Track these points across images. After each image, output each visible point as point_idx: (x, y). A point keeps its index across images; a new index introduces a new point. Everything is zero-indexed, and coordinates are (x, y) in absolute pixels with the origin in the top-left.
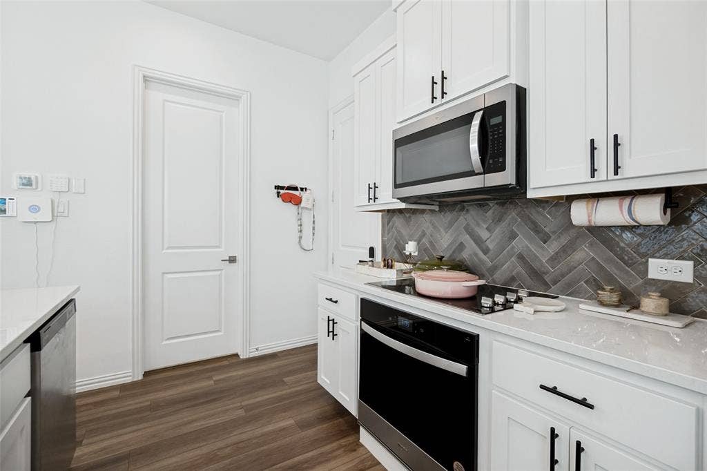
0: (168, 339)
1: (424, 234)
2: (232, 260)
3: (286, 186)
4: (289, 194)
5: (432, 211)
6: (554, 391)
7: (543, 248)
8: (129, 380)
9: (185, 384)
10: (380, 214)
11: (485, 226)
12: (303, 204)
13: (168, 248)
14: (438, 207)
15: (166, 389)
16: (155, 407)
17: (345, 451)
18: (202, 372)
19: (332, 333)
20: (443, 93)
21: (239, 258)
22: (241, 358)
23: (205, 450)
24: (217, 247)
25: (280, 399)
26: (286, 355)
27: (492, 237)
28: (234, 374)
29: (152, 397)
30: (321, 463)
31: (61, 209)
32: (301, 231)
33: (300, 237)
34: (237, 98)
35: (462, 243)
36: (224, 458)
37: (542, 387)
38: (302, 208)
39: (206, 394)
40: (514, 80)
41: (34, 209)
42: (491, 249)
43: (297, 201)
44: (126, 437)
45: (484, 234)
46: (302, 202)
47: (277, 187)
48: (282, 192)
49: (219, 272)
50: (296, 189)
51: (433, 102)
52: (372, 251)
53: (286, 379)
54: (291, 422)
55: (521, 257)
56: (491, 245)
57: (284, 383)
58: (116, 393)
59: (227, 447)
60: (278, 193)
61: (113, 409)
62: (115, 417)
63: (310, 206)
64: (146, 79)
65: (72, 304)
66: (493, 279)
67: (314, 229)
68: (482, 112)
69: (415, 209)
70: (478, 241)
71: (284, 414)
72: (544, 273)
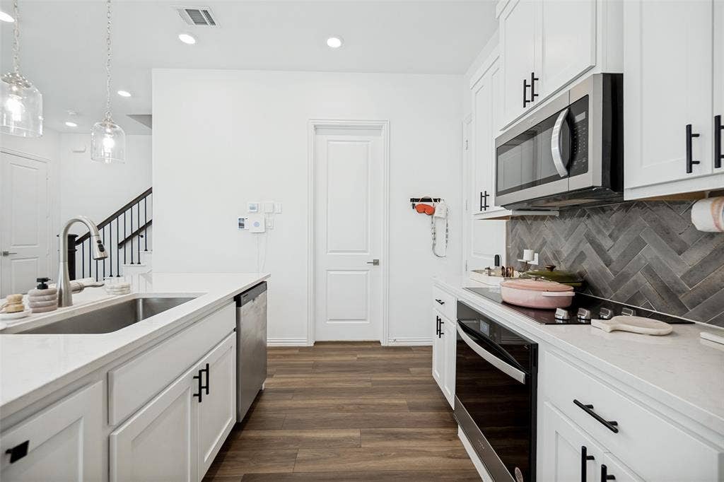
0: (331, 320)
1: (544, 243)
2: (376, 263)
3: (421, 198)
4: (424, 205)
5: (553, 217)
6: (588, 409)
7: (677, 261)
8: (305, 345)
9: (337, 355)
10: (505, 221)
11: (607, 234)
12: (436, 214)
13: (331, 252)
14: (558, 213)
15: (326, 356)
16: (315, 366)
17: (441, 437)
18: (351, 350)
19: (439, 332)
20: (533, 95)
21: (381, 262)
22: (382, 345)
23: (338, 402)
24: (364, 252)
25: (401, 383)
26: (418, 350)
27: (616, 246)
28: (373, 356)
29: (316, 359)
30: (416, 439)
31: (269, 225)
32: (435, 239)
33: (434, 245)
34: (379, 128)
35: (582, 252)
36: (348, 411)
37: (576, 402)
38: (436, 217)
39: (349, 365)
40: (599, 70)
41: (257, 224)
42: (614, 259)
43: (431, 212)
44: (295, 380)
45: (607, 243)
46: (436, 211)
47: (413, 200)
48: (417, 203)
49: (365, 273)
50: (429, 200)
51: (525, 106)
52: (497, 258)
53: (411, 369)
54: (404, 402)
55: (650, 271)
56: (614, 255)
57: (409, 372)
58: (297, 352)
59: (352, 404)
60: (414, 205)
61: (292, 361)
62: (292, 366)
63: (443, 216)
64: (316, 128)
65: (264, 284)
66: (616, 296)
67: (447, 237)
68: (567, 109)
69: (536, 216)
70: (600, 250)
71: (400, 395)
72: (679, 292)
